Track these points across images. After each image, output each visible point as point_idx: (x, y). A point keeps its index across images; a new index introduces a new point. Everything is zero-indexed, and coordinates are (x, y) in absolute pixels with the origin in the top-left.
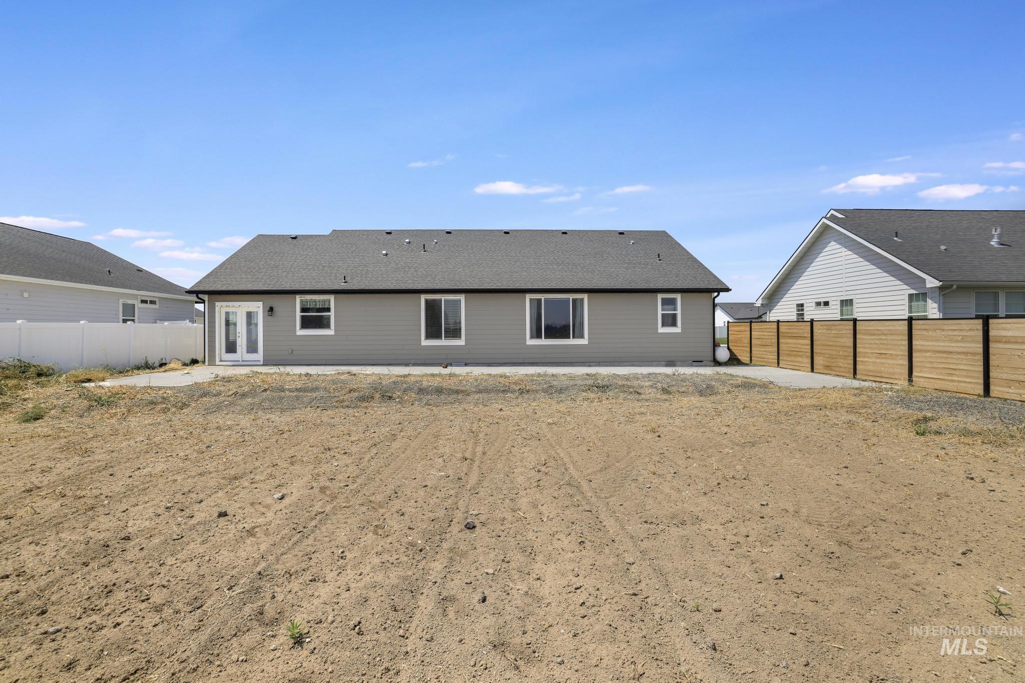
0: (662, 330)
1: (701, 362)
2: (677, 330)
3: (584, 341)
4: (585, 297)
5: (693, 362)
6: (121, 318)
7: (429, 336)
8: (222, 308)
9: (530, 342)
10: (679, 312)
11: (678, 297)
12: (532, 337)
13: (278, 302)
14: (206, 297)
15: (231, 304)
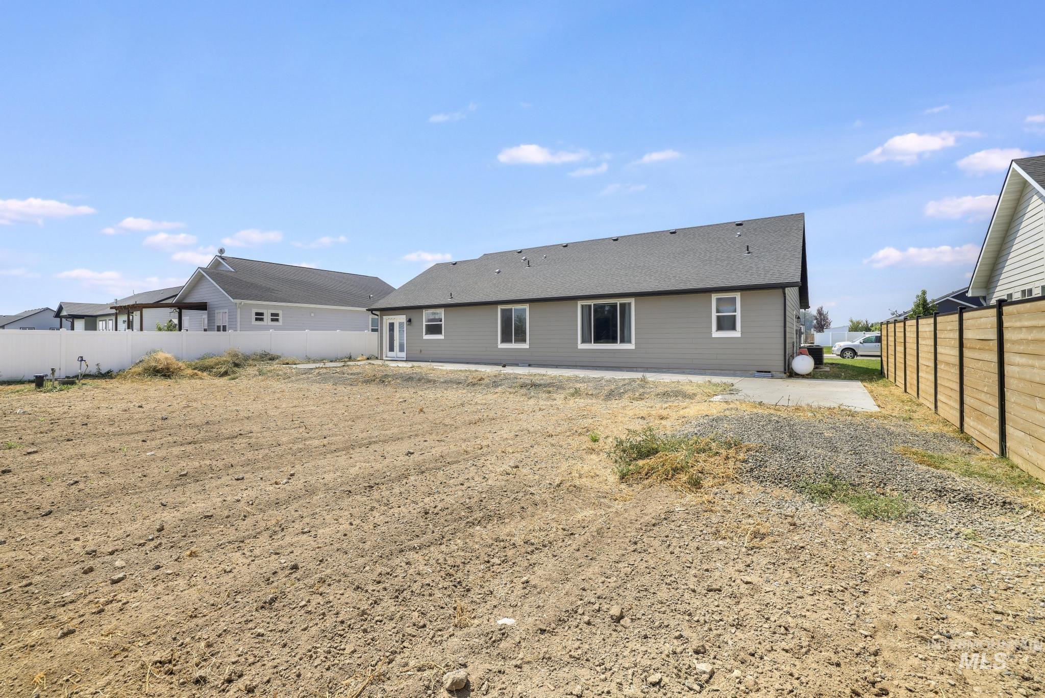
0: (716, 334)
1: (769, 372)
2: (737, 334)
3: (631, 346)
4: (632, 301)
5: (758, 372)
6: (370, 328)
7: (503, 341)
8: (387, 319)
9: (581, 346)
10: (738, 314)
11: (738, 296)
12: (583, 341)
13: (413, 315)
14: (378, 313)
15: (391, 317)
